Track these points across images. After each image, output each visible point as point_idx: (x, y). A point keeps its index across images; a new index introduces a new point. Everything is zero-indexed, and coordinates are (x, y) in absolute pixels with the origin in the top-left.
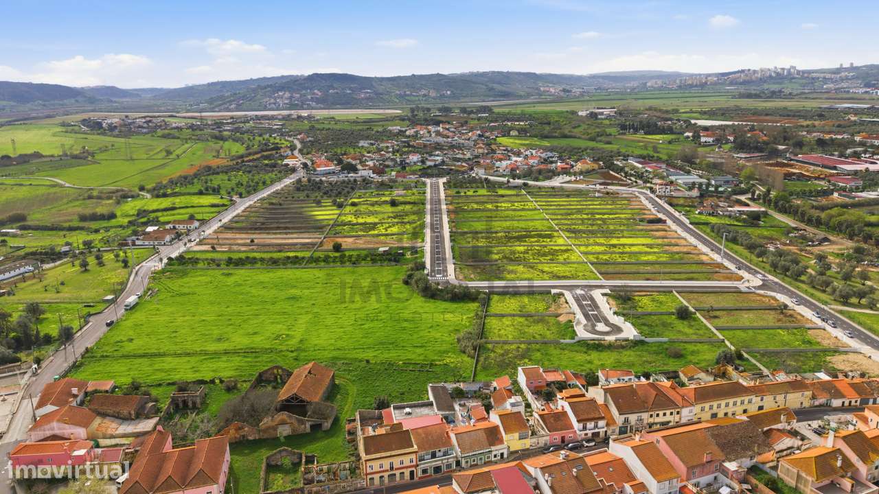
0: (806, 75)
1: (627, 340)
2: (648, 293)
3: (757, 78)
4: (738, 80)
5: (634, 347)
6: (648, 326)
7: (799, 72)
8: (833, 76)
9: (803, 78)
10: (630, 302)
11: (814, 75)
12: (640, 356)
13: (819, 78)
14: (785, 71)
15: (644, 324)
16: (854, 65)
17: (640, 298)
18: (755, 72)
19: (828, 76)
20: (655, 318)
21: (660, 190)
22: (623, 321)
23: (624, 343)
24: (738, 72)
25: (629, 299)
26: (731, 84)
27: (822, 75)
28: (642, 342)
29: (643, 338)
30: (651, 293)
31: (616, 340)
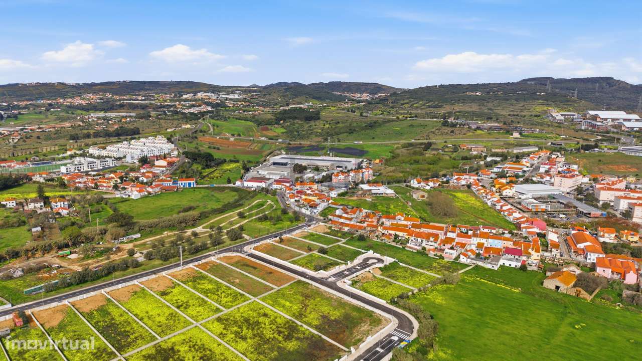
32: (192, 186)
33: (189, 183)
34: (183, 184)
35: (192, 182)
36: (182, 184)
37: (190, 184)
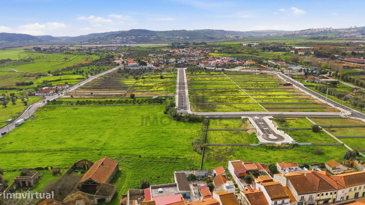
0: (336, 31)
1: (288, 144)
2: (293, 118)
3: (316, 32)
4: (308, 33)
5: (293, 148)
7: (333, 30)
8: (348, 31)
10: (284, 123)
11: (340, 31)
12: (297, 153)
13: (342, 32)
15: (295, 135)
17: (289, 121)
19: (346, 31)
20: (300, 131)
21: (286, 72)
22: (284, 133)
23: (287, 146)
24: (308, 30)
25: (284, 121)
26: (306, 34)
27: (343, 31)
29: (297, 143)
31: (282, 144)
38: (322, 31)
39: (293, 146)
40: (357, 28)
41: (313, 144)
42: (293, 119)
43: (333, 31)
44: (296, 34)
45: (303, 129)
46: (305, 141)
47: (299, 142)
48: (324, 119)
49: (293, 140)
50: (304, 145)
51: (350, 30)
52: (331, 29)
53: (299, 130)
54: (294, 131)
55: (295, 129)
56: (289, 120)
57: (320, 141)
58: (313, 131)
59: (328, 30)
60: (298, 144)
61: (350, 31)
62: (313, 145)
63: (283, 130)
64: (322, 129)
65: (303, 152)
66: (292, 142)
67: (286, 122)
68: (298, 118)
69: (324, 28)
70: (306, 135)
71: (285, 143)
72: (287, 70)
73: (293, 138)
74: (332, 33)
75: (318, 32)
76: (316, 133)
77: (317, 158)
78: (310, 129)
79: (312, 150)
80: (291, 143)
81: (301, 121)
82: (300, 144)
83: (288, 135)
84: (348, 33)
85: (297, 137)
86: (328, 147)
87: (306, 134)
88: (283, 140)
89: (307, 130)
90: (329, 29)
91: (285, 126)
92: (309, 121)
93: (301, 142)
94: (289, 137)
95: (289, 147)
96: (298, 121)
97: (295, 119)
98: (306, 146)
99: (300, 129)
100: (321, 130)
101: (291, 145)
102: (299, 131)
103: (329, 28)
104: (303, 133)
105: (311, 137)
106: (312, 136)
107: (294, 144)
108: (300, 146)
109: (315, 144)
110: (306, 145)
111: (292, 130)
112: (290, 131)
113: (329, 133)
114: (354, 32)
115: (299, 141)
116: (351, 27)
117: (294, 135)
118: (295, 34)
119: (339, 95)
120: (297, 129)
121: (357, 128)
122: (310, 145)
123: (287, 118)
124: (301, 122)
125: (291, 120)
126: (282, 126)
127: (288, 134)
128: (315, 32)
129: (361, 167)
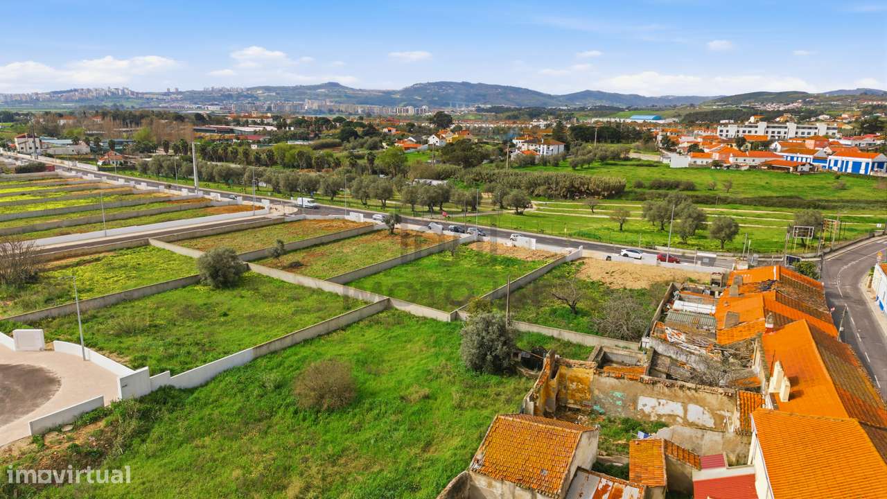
0: (140, 95)
1: (96, 414)
2: (87, 258)
3: (93, 96)
4: (73, 98)
5: (142, 433)
6: (143, 331)
7: (133, 93)
8: (165, 97)
9: (137, 98)
10: (38, 287)
11: (148, 96)
13: (152, 99)
14: (120, 91)
15: (129, 332)
16: (179, 90)
17: (69, 272)
18: (89, 90)
19: (161, 97)
20: (150, 303)
22: (40, 342)
23: (85, 437)
24: (71, 91)
25: (33, 279)
26: (67, 101)
27: (155, 96)
28: (164, 398)
29: (163, 379)
30: (97, 256)
31: (39, 437)
32: (862, 171)
33: (854, 163)
34: (839, 165)
35: (864, 161)
36: (836, 162)
37: (857, 166)
38: (106, 95)
39: (145, 415)
40: (181, 93)
41: (264, 350)
42: (89, 262)
43: (132, 96)
44: (41, 100)
45: (161, 289)
46: (207, 349)
47: (174, 364)
48: (227, 236)
49: (130, 372)
50: (213, 379)
51: (169, 95)
52: (126, 91)
53: (138, 299)
54: (113, 311)
55: (113, 300)
56: (67, 267)
57: (279, 320)
58: (218, 287)
59: (120, 94)
60: (171, 388)
61: (169, 98)
62: (264, 356)
63: (33, 324)
64: (248, 269)
65: (235, 438)
66: (125, 383)
67: (52, 281)
68: (112, 254)
69: (109, 88)
70: (192, 313)
71: (68, 418)
72: (23, 140)
73: (118, 353)
74: (130, 100)
75: (97, 98)
76: (235, 293)
77: (351, 441)
78: (196, 281)
79: (284, 391)
80: (118, 396)
81: (130, 258)
82: (183, 379)
83: (79, 347)
84: (167, 100)
85: (141, 341)
86: (343, 341)
87: (188, 306)
88: (46, 396)
89: (184, 287)
90: (123, 91)
91: (47, 301)
92: (173, 253)
93: (185, 366)
94: (92, 355)
95: (110, 443)
96: (117, 261)
97: (98, 260)
98: (234, 379)
99: (144, 295)
100: (246, 274)
101: (126, 415)
102: (141, 303)
103: (121, 88)
104: (169, 307)
105: (225, 315)
106: (224, 308)
107: (142, 400)
108: (191, 391)
109: (273, 347)
110: (227, 372)
111: (99, 309)
112: (84, 322)
113: (290, 278)
114: (177, 100)
115: (171, 357)
116: (168, 89)
117: (118, 335)
118: (38, 100)
119: (227, 172)
120: (127, 299)
121: (357, 239)
122: (251, 365)
123: (50, 265)
124: (132, 263)
125: (78, 264)
126: (27, 306)
127: (78, 341)
128: (89, 96)
129: (618, 394)
